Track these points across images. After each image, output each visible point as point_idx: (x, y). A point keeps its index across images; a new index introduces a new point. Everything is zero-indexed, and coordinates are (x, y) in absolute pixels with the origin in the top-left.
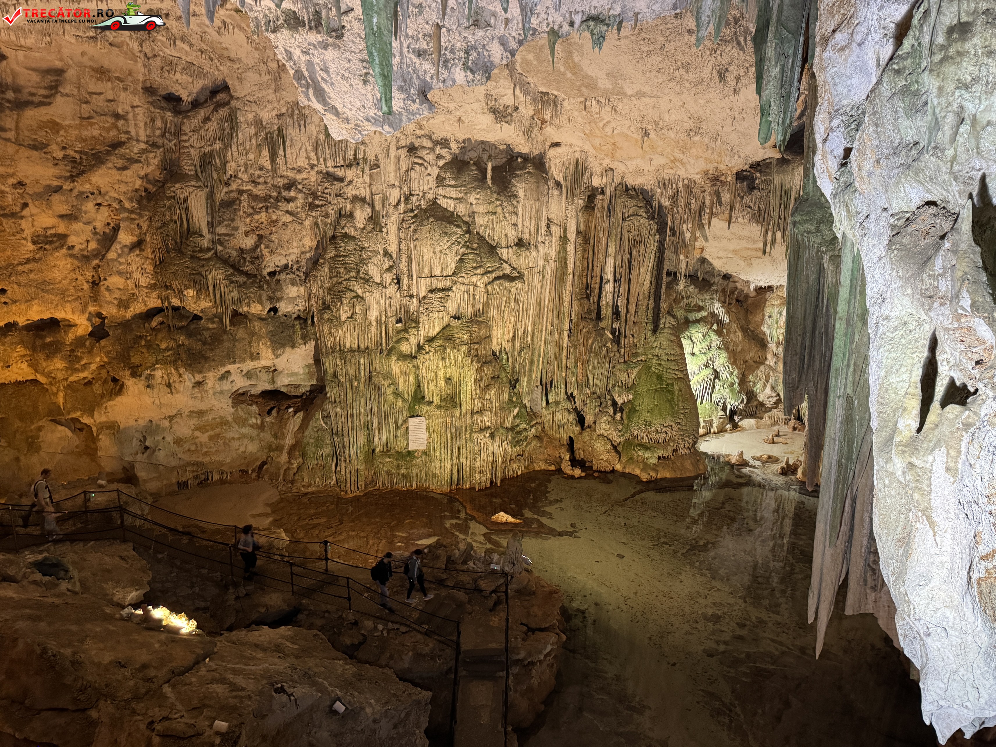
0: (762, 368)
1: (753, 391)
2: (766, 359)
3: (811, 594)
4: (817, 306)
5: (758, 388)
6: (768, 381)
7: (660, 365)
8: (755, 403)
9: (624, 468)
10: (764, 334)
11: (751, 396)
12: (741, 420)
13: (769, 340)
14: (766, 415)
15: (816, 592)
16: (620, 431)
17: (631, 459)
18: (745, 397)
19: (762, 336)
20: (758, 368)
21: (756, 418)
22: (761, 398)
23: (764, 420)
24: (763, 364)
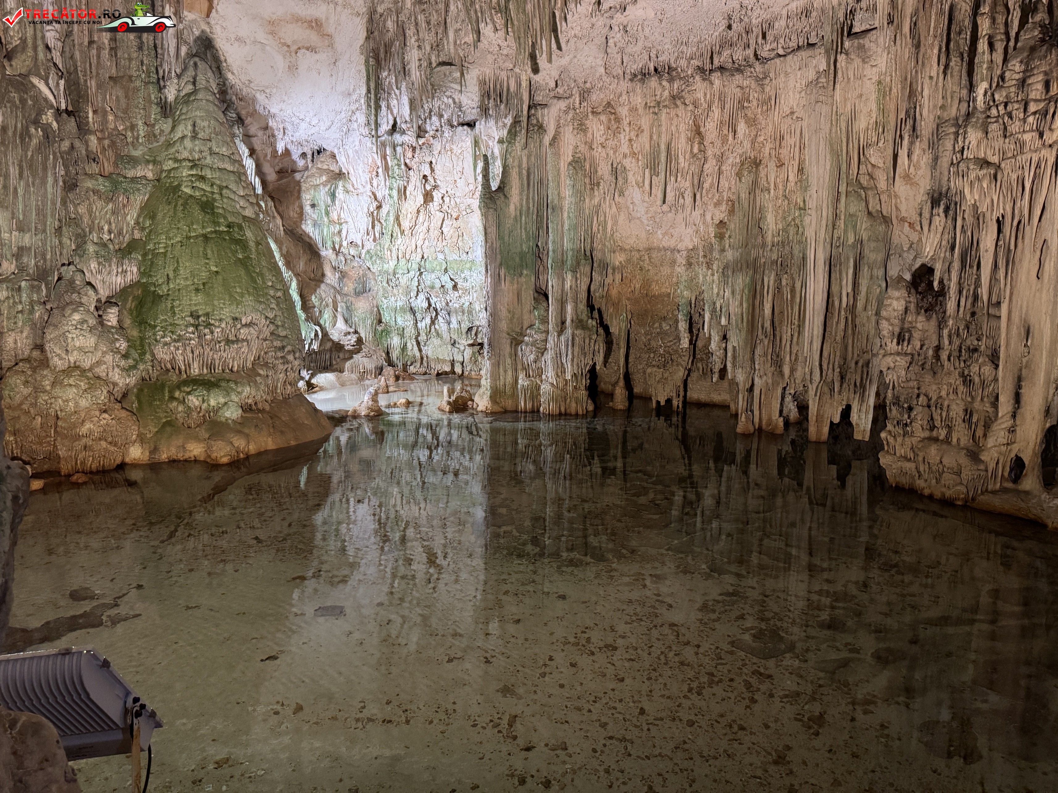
0: (323, 286)
1: (320, 324)
2: (323, 275)
5: (326, 318)
6: (337, 310)
7: (202, 178)
8: (328, 345)
9: (154, 450)
12: (312, 376)
13: (320, 246)
14: (348, 364)
16: (125, 356)
17: (169, 423)
18: (318, 328)
21: (333, 371)
22: (335, 336)
23: (346, 373)
24: (323, 282)
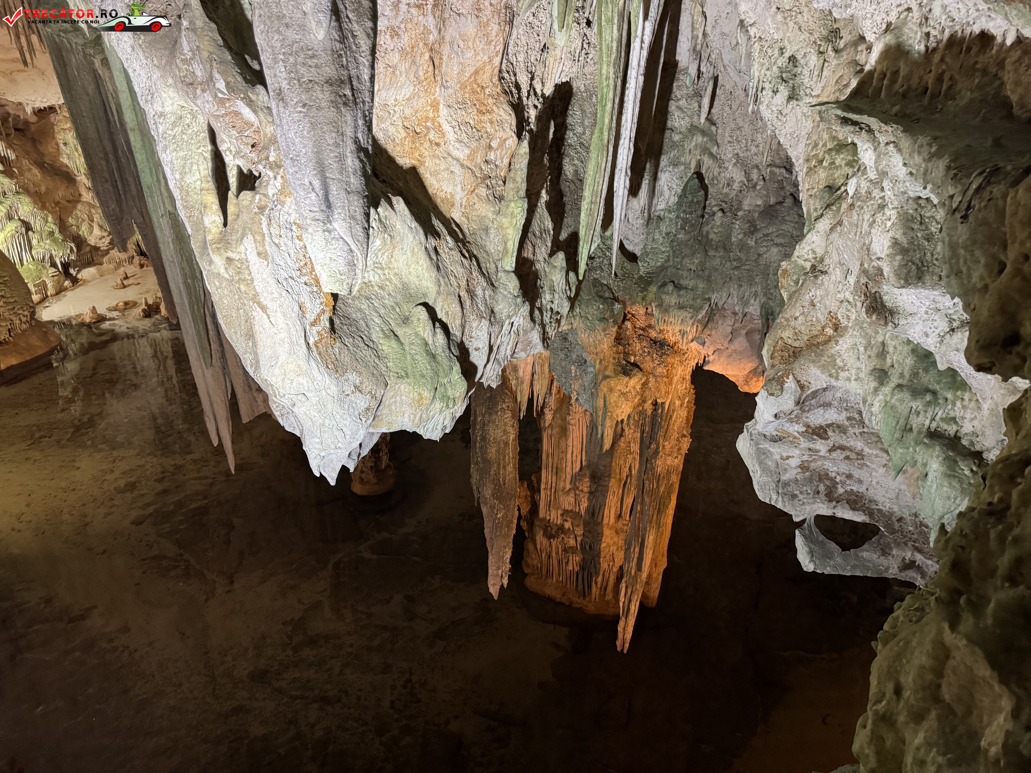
0: (79, 206)
1: (79, 236)
2: (80, 195)
3: (207, 419)
4: (108, 121)
5: (84, 230)
6: (92, 221)
8: (88, 249)
10: (67, 166)
11: (79, 242)
12: (78, 272)
13: (76, 172)
14: (105, 259)
15: (211, 416)
18: (73, 245)
19: (65, 169)
20: (75, 208)
21: (95, 265)
22: (92, 241)
23: (105, 265)
24: (79, 201)
